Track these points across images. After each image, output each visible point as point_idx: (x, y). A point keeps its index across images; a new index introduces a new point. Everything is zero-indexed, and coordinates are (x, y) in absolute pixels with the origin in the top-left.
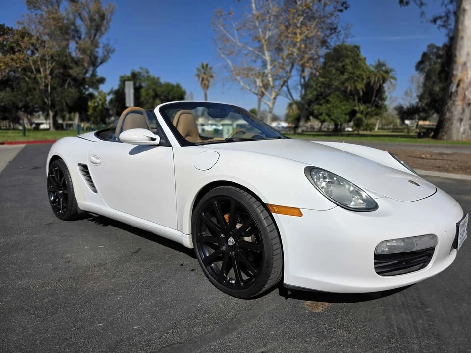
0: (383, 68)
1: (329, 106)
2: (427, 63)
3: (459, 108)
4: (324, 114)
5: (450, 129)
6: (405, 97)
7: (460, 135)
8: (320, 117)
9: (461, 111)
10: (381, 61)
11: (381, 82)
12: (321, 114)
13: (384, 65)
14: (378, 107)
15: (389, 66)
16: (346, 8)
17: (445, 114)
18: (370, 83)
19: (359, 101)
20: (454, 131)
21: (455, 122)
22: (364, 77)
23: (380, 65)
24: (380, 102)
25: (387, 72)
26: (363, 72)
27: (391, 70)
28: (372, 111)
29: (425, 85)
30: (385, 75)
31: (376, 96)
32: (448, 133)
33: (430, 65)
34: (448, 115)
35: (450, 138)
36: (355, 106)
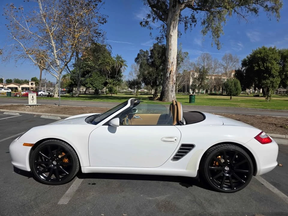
0: (120, 59)
1: (91, 79)
2: (140, 59)
3: (171, 85)
4: (89, 84)
5: (168, 96)
6: (129, 75)
7: (172, 99)
8: (86, 85)
9: (172, 87)
10: (119, 55)
11: (120, 67)
12: (87, 84)
13: (120, 58)
14: (119, 81)
15: (123, 59)
16: (105, 22)
17: (165, 88)
18: (114, 67)
19: (108, 77)
20: (170, 97)
21: (170, 92)
22: (110, 63)
23: (118, 58)
24: (119, 78)
25: (122, 62)
26: (109, 60)
27: (125, 61)
28: (116, 83)
29: (140, 70)
30: (121, 63)
31: (118, 75)
32: (167, 98)
33: (142, 60)
34: (166, 88)
35: (168, 101)
36: (107, 79)
